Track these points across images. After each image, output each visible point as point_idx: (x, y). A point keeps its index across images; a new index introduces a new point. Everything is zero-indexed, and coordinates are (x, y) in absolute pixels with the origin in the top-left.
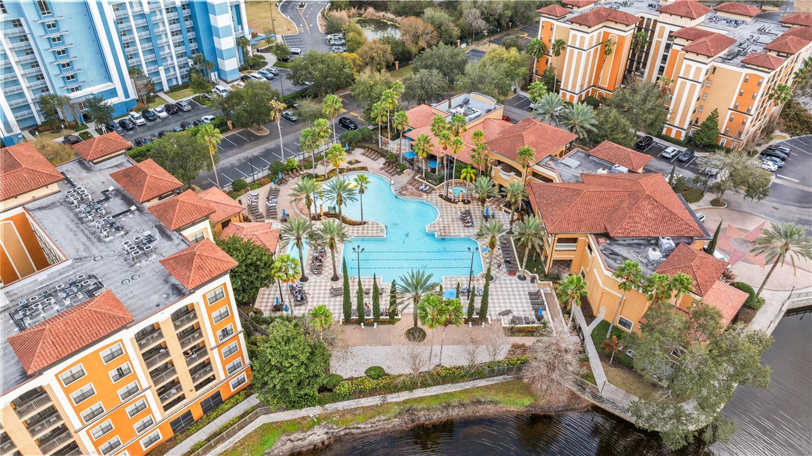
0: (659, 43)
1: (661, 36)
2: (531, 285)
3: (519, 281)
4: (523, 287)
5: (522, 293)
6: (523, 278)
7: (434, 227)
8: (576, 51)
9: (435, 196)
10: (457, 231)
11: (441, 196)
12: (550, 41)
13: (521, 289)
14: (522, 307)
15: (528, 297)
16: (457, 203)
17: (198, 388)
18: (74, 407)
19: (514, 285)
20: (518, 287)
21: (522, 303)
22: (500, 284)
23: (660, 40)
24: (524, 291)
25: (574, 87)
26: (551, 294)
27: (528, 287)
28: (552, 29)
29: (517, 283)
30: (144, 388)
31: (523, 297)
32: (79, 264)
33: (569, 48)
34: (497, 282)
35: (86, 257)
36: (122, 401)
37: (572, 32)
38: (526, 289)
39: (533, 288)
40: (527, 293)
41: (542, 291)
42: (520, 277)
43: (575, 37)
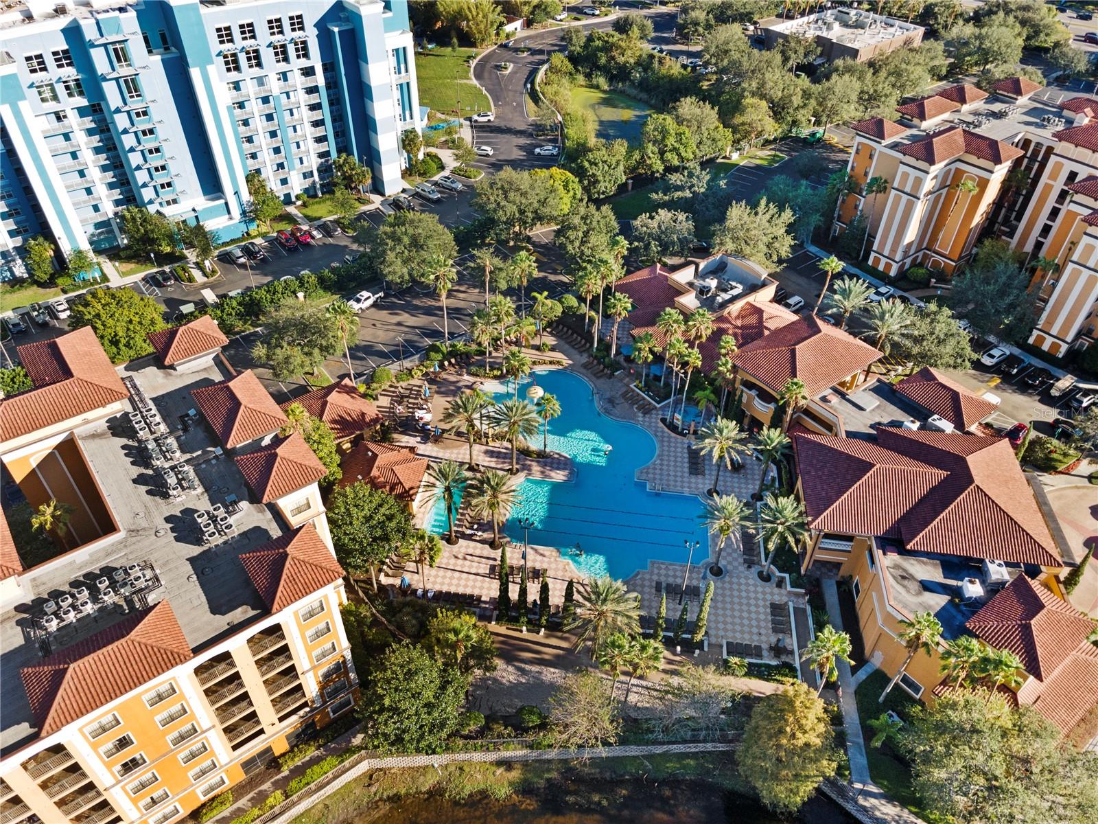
0: (1048, 188)
1: (1054, 176)
2: (776, 590)
3: (759, 582)
4: (764, 593)
5: (761, 603)
6: (766, 578)
7: (647, 473)
8: (905, 198)
9: (655, 419)
10: (679, 484)
11: (663, 420)
12: (866, 174)
13: (760, 596)
14: (758, 627)
15: (769, 610)
16: (685, 435)
17: (281, 719)
18: (104, 762)
19: (752, 588)
20: (756, 592)
21: (758, 620)
22: (731, 583)
23: (1052, 181)
24: (764, 600)
25: (894, 250)
26: (804, 610)
27: (772, 594)
28: (871, 157)
29: (755, 586)
30: (204, 729)
31: (761, 610)
32: (134, 539)
33: (893, 192)
34: (727, 579)
35: (144, 529)
36: (173, 747)
37: (902, 168)
38: (768, 597)
39: (779, 596)
40: (768, 603)
41: (791, 604)
42: (760, 574)
43: (906, 175)
